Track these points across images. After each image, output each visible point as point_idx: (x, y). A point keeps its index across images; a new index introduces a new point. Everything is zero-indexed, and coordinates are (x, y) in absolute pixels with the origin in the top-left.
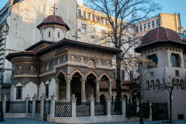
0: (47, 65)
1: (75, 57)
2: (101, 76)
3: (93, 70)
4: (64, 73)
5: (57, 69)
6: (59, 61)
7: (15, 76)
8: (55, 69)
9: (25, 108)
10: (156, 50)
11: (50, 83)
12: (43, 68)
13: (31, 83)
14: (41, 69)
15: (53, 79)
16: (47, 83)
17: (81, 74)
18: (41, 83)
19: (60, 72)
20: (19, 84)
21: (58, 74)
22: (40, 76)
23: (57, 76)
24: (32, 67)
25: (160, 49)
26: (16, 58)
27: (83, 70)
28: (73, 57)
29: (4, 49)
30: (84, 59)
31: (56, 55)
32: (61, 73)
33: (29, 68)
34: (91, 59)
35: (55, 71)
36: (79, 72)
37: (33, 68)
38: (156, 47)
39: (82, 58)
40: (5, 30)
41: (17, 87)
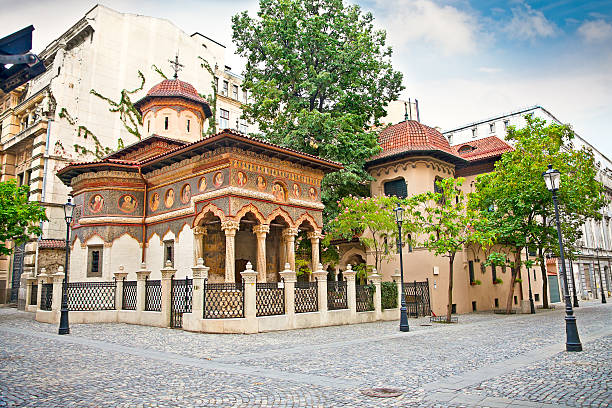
0: (167, 194)
1: (245, 176)
2: (299, 222)
3: (283, 207)
4: (217, 213)
5: (197, 203)
6: (203, 185)
7: (84, 220)
8: (193, 204)
9: (114, 298)
10: (405, 169)
11: (177, 236)
12: (157, 202)
13: (127, 237)
14: (150, 205)
15: (187, 227)
16: (170, 236)
17: (258, 216)
18: (151, 236)
19: (206, 210)
20: (96, 241)
21: (202, 216)
22: (149, 220)
23: (198, 220)
24: (128, 199)
25: (414, 167)
26: (86, 176)
27: (262, 206)
28: (240, 175)
29: (45, 156)
30: (264, 181)
31: (195, 170)
32: (211, 214)
33: (121, 201)
34: (276, 183)
35: (191, 209)
36: (254, 211)
37: (132, 202)
38: (403, 163)
39: (260, 179)
40: (46, 109)
41: (90, 247)
